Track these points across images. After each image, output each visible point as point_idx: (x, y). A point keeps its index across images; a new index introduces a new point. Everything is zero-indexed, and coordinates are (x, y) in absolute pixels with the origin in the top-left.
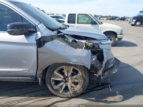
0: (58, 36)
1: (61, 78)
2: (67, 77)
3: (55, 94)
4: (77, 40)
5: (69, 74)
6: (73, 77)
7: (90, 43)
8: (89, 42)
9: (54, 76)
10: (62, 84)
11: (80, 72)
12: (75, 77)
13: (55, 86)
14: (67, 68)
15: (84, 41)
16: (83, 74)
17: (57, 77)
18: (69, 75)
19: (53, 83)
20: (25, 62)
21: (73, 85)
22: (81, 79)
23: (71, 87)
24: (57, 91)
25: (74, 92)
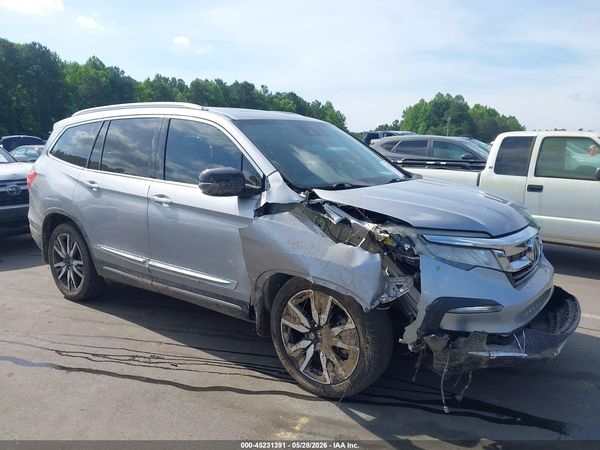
0: (309, 206)
1: (302, 324)
2: (320, 327)
3: (289, 369)
4: (353, 221)
5: (322, 316)
6: (334, 329)
7: (386, 232)
8: (383, 229)
9: (288, 314)
10: (304, 343)
11: (350, 319)
12: (336, 330)
13: (289, 345)
14: (318, 298)
15: (369, 226)
16: (359, 327)
17: (295, 319)
18: (323, 323)
19: (285, 336)
20: (231, 262)
21: (333, 357)
22: (353, 342)
23: (328, 361)
24: (293, 362)
25: (336, 381)
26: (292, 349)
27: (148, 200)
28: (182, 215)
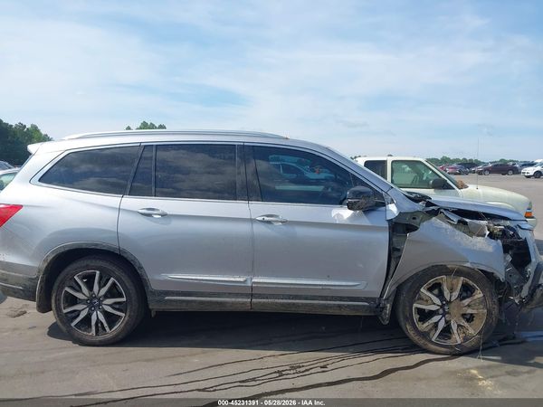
1: (434, 304)
2: (450, 303)
3: (421, 343)
4: (467, 220)
5: (454, 294)
6: (464, 301)
7: (499, 225)
8: (496, 223)
9: (420, 299)
10: (435, 319)
11: (478, 290)
12: (466, 302)
13: (420, 322)
14: (450, 281)
15: (484, 223)
16: (487, 295)
17: (427, 301)
18: (453, 298)
19: (416, 317)
20: (361, 266)
21: (463, 322)
22: (481, 306)
23: (459, 326)
24: (425, 335)
25: (466, 339)
26: (424, 327)
27: (252, 221)
28: (300, 231)
